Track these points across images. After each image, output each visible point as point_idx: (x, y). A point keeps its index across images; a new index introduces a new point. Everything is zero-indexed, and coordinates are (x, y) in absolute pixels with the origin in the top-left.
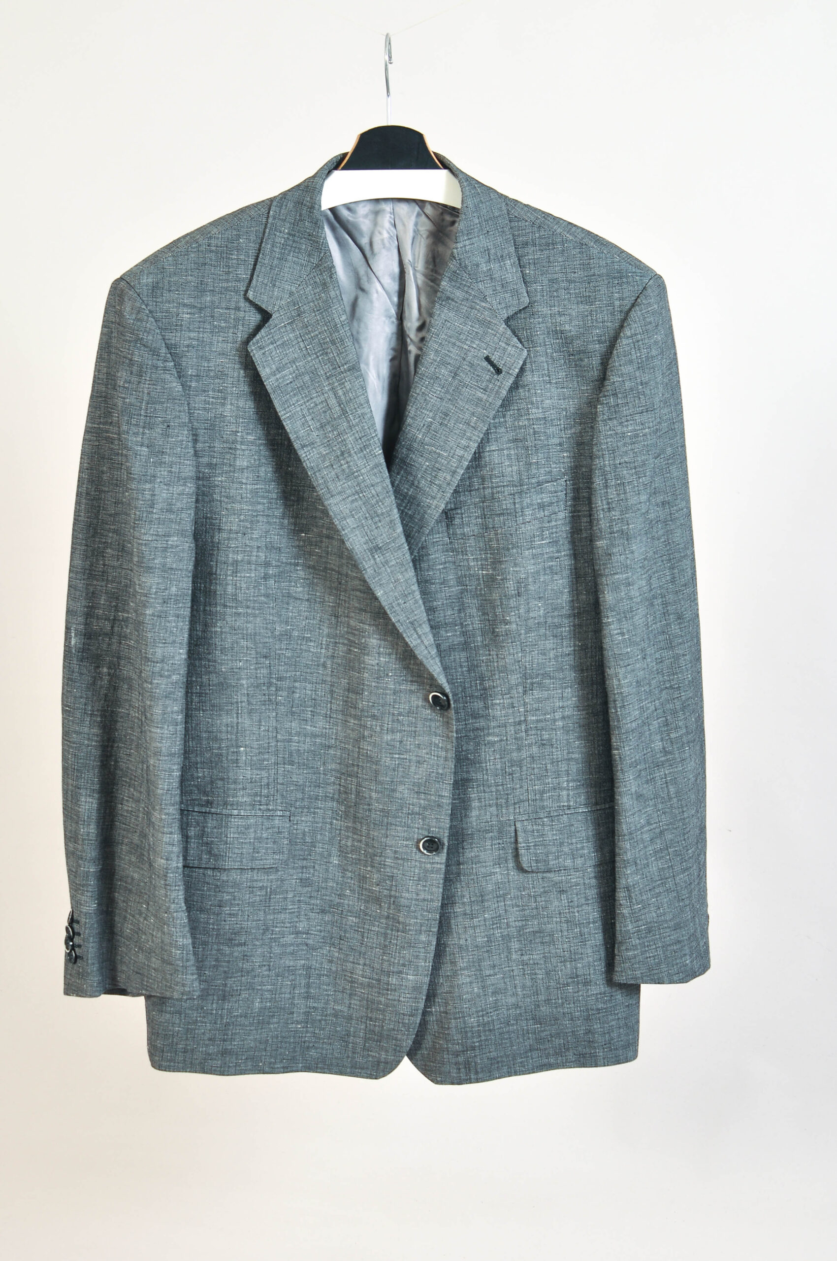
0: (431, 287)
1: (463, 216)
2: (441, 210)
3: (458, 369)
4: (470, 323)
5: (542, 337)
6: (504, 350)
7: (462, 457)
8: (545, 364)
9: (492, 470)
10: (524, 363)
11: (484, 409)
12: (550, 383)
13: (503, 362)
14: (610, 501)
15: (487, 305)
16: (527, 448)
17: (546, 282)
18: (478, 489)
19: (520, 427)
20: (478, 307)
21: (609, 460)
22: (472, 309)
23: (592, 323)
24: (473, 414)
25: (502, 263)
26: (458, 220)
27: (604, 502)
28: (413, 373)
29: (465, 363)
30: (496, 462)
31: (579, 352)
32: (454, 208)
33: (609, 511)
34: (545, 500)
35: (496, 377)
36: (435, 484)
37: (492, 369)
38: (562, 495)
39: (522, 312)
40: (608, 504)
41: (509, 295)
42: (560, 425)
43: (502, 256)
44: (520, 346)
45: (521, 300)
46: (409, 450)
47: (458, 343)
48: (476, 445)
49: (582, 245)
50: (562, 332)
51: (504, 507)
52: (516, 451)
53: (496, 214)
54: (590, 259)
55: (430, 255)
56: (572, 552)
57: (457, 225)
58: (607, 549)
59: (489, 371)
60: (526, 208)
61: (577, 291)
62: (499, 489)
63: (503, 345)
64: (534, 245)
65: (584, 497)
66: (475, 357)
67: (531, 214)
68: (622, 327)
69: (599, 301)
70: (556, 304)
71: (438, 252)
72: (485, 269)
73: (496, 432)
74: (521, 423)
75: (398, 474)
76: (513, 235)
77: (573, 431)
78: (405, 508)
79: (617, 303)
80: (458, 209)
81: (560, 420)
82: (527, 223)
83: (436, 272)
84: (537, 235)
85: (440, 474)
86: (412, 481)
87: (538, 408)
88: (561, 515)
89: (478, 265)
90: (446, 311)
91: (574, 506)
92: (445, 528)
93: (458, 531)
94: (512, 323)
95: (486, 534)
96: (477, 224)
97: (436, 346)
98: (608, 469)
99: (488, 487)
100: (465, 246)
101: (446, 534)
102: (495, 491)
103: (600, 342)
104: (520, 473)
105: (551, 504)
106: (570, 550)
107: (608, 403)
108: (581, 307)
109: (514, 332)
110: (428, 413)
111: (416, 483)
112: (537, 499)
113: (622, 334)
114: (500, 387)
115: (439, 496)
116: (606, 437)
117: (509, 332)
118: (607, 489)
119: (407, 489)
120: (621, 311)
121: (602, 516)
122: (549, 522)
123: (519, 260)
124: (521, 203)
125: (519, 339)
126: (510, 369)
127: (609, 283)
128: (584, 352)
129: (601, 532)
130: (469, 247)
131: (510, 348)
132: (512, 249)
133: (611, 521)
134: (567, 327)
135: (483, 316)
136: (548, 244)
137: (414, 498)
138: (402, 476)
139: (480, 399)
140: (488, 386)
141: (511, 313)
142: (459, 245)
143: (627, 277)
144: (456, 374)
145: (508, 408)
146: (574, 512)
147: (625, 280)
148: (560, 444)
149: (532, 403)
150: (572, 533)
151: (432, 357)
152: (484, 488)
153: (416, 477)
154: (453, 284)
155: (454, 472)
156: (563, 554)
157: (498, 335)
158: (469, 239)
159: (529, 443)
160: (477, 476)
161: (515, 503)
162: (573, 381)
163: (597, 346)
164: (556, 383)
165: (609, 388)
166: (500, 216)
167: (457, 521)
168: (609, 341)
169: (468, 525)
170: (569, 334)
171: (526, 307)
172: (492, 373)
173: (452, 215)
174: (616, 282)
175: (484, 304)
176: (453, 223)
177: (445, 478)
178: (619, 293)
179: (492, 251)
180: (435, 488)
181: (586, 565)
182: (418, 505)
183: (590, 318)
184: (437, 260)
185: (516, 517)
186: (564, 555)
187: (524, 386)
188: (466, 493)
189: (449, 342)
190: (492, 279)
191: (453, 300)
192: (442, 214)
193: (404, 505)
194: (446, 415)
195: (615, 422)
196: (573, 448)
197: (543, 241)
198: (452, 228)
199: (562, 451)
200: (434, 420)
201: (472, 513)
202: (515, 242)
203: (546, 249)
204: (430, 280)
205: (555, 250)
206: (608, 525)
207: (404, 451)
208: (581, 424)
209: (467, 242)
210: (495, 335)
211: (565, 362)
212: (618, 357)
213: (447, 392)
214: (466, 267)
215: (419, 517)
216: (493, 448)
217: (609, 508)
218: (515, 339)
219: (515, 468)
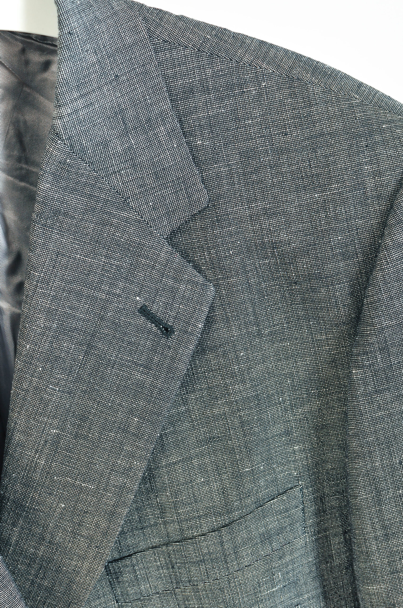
0: (22, 190)
1: (67, 54)
2: (20, 46)
3: (93, 336)
4: (104, 252)
5: (238, 259)
6: (173, 291)
7: (122, 487)
8: (249, 305)
9: (176, 494)
10: (212, 308)
11: (149, 402)
12: (260, 334)
13: (173, 314)
14: (387, 522)
15: (132, 215)
16: (232, 451)
17: (235, 160)
18: (156, 524)
19: (216, 418)
20: (115, 221)
21: (382, 460)
22: (104, 225)
23: (328, 223)
24: (131, 412)
25: (150, 133)
26: (56, 59)
27: (377, 526)
28: (12, 353)
29: (104, 324)
30: (182, 480)
31: (309, 277)
32: (44, 38)
33: (388, 540)
34: (270, 526)
35: (163, 341)
36: (82, 536)
37: (155, 329)
38: (297, 513)
39: (198, 217)
40: (384, 527)
41: (169, 191)
42: (284, 401)
43: (149, 120)
44: (201, 279)
45: (195, 197)
46: (26, 485)
47: (86, 291)
48: (144, 464)
49: (292, 80)
50: (274, 246)
51: (205, 551)
52: (213, 458)
53: (129, 40)
54: (310, 106)
55: (12, 132)
56: (319, 591)
57: (54, 68)
58: (388, 597)
59: (150, 332)
60: (180, 24)
61: (294, 168)
62: (193, 522)
63: (171, 282)
64: (206, 90)
65: (332, 507)
66: (119, 311)
67: (194, 33)
68: (384, 224)
69: (338, 182)
70: (259, 196)
71: (25, 122)
72: (119, 149)
73: (174, 432)
74: (216, 411)
75: (14, 525)
76: (165, 77)
77: (306, 408)
78: (36, 576)
79: (370, 183)
80: (52, 39)
81: (283, 393)
82: (187, 52)
83: (27, 161)
84: (209, 72)
85: (88, 519)
86: (41, 534)
87: (243, 381)
88: (300, 542)
89: (106, 144)
90: (55, 236)
91: (318, 524)
92: (107, 589)
93: (131, 591)
94: (180, 238)
95: (177, 591)
96: (93, 65)
97: (46, 303)
98: (380, 473)
99: (173, 522)
100: (76, 111)
101: (111, 596)
102: (185, 526)
103: (345, 256)
104: (224, 491)
105: (281, 530)
106: (316, 588)
107: (373, 364)
108: (306, 197)
109: (185, 255)
110: (50, 421)
111: (48, 537)
112: (257, 529)
113: (388, 241)
114: (173, 359)
115: (91, 554)
116: (375, 421)
117: (177, 258)
118: (380, 505)
119: (35, 548)
120: (379, 197)
121: (374, 548)
122: (280, 558)
123: (180, 121)
124: (171, 15)
125: (197, 267)
126: (188, 323)
127: (351, 146)
128: (319, 277)
129: (375, 572)
130: (85, 111)
131: (182, 287)
132: (167, 105)
133: (392, 554)
134: (284, 236)
135: (126, 236)
136: (230, 87)
137: (50, 561)
138: (22, 529)
139: (141, 385)
140: (152, 360)
141: (176, 223)
142: (66, 111)
143: (382, 131)
144: (90, 347)
145: (190, 388)
146: (319, 533)
147: (378, 138)
148: (288, 433)
149: (233, 375)
150: (318, 565)
151: (41, 322)
152: (165, 523)
153: (45, 527)
154: (63, 184)
155: (112, 514)
156: (306, 596)
157: (158, 266)
158: (82, 96)
159: (234, 443)
160: (151, 506)
161: (222, 543)
162: (301, 327)
163: (341, 264)
164: (271, 334)
165: (373, 339)
166: (135, 43)
167: (127, 577)
168: (363, 253)
169: (146, 579)
170: (287, 248)
171: (205, 209)
172: (156, 335)
173: (42, 50)
174: (364, 143)
175: (124, 214)
176: (46, 65)
177: (97, 526)
178: (370, 163)
179: (130, 113)
180: (83, 543)
181: (343, 603)
182: (58, 571)
183: (323, 215)
184: (27, 139)
185: (226, 562)
186: (309, 599)
187: (214, 349)
188: (136, 532)
189: (70, 292)
190: (134, 165)
191: (66, 214)
192: (23, 51)
193: (33, 572)
194: (83, 418)
195: (388, 396)
196: (309, 435)
197: (222, 81)
198: (46, 75)
199: (291, 443)
200: (63, 430)
201: (150, 562)
202: (169, 91)
203: (229, 96)
204: (16, 177)
205: (246, 96)
206: (386, 561)
207: (18, 487)
208: (319, 397)
209: (80, 103)
210: (153, 267)
211: (283, 296)
212: (386, 283)
213: (79, 379)
214: (83, 150)
215: (62, 589)
216: (173, 459)
217: (386, 535)
218: (190, 269)
219: (215, 486)
